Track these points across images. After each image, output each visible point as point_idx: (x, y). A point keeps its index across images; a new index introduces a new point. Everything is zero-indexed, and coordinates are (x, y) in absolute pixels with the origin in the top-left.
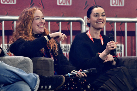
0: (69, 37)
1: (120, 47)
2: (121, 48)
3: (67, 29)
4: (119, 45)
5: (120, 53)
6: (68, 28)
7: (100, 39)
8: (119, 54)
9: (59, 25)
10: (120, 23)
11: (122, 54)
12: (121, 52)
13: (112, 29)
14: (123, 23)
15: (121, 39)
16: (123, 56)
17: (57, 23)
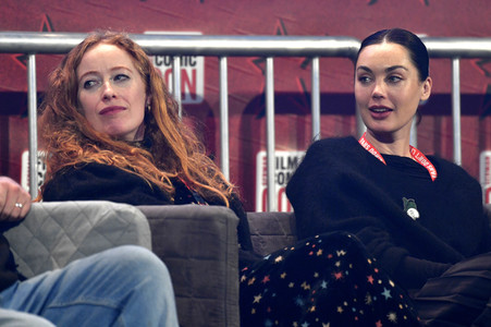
0: (307, 119)
3: (301, 89)
6: (302, 83)
9: (264, 72)
17: (255, 62)
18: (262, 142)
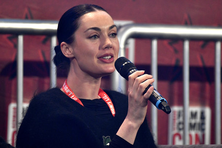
0: (46, 80)
1: (199, 115)
2: (203, 117)
3: (41, 59)
4: (197, 109)
5: (200, 133)
6: (43, 54)
7: (101, 99)
8: (197, 136)
9: (16, 46)
10: (201, 43)
11: (204, 136)
12: (203, 130)
13: (178, 61)
14: (211, 44)
15: (202, 90)
16: (207, 141)
17: (10, 39)
18: (13, 96)
